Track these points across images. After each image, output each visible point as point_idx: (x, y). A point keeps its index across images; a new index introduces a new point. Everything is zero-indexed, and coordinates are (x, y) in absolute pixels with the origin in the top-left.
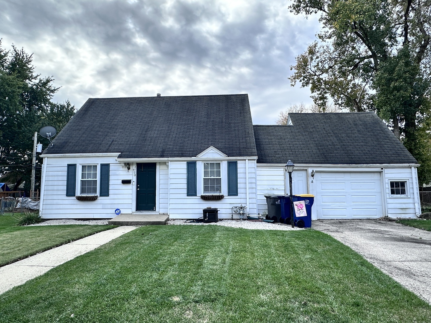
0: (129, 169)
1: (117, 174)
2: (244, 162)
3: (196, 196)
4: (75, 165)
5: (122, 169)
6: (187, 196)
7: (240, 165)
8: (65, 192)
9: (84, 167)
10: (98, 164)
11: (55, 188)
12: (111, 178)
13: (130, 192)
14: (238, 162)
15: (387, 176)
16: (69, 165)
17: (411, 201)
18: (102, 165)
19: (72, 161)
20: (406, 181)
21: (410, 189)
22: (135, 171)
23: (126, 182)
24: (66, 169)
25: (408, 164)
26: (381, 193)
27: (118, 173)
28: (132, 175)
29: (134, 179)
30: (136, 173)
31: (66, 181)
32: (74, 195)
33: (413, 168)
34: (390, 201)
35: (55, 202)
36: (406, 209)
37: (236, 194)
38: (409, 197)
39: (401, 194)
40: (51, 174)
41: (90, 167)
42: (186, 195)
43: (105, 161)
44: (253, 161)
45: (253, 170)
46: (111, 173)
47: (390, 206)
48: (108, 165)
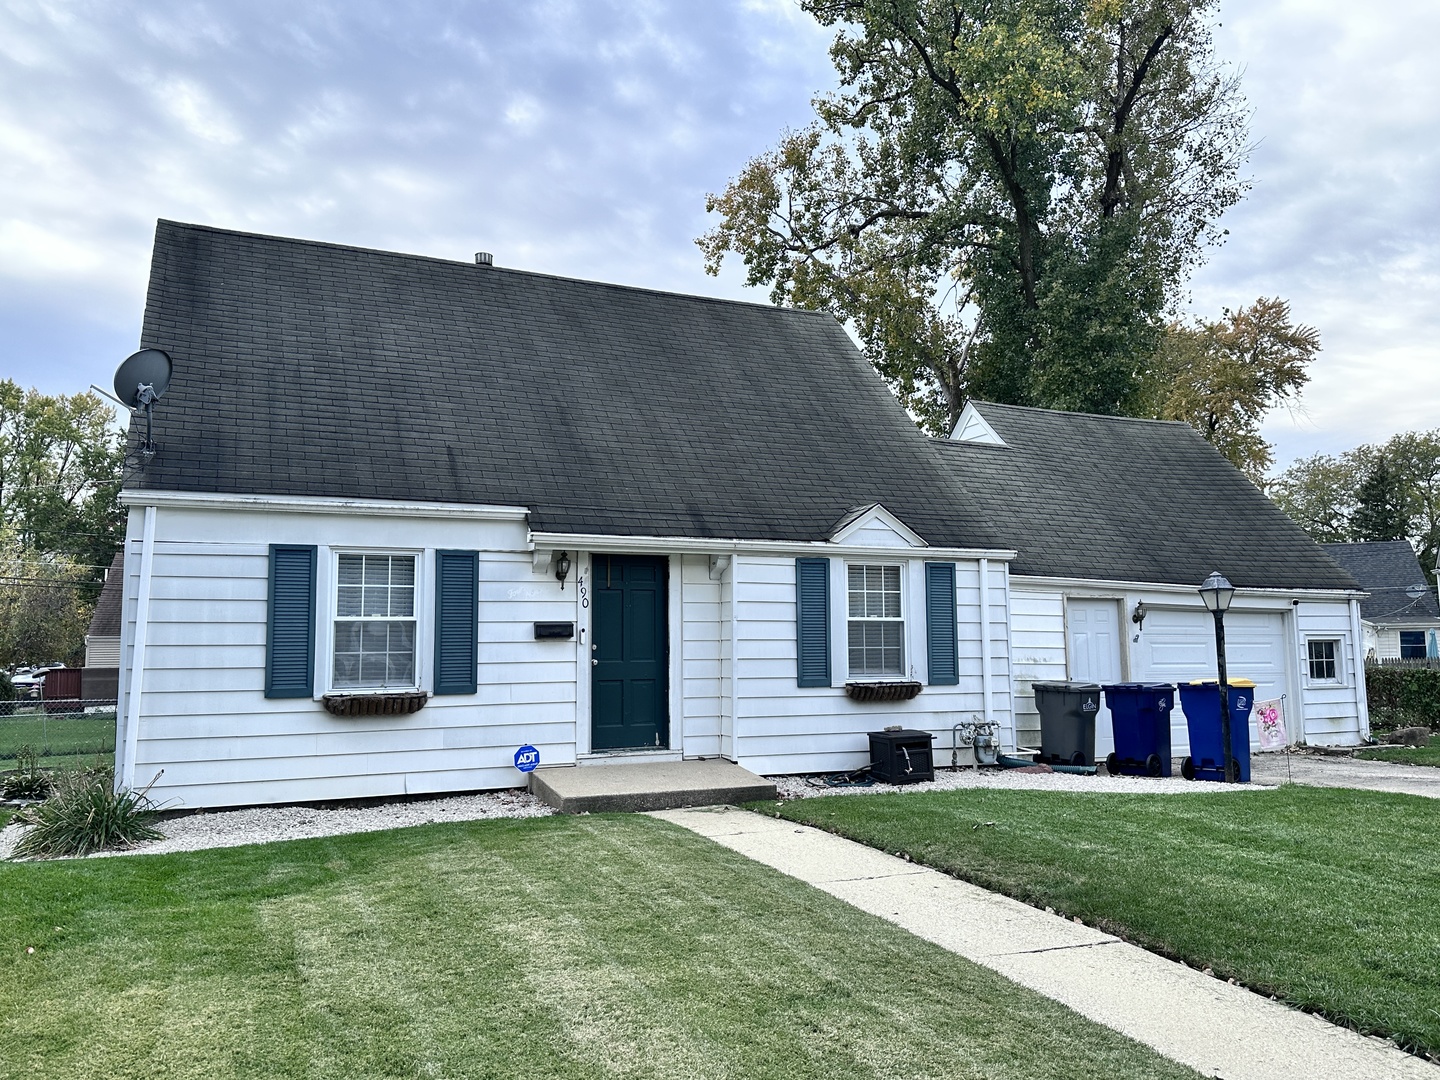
0: (561, 576)
1: (510, 599)
2: (973, 566)
3: (829, 686)
4: (309, 552)
5: (530, 576)
6: (800, 686)
7: (964, 576)
8: (258, 681)
9: (349, 562)
10: (423, 550)
11: (204, 658)
12: (485, 612)
13: (568, 672)
14: (959, 566)
15: (1303, 623)
16: (278, 552)
17: (1348, 696)
18: (444, 557)
19: (292, 533)
20: (1337, 641)
21: (1347, 664)
22: (587, 585)
23: (551, 632)
24: (262, 567)
25: (1342, 592)
26: (1285, 674)
27: (514, 591)
28: (573, 604)
29: (583, 619)
30: (588, 596)
31: (264, 627)
32: (306, 692)
33: (1354, 602)
34: (1309, 697)
35: (202, 726)
36: (1340, 720)
37: (954, 680)
38: (1346, 684)
39: (1328, 676)
40: (175, 588)
41: (377, 561)
42: (795, 682)
43: (459, 539)
44: (1000, 567)
45: (1000, 599)
46: (484, 591)
47: (1311, 712)
48: (472, 557)
